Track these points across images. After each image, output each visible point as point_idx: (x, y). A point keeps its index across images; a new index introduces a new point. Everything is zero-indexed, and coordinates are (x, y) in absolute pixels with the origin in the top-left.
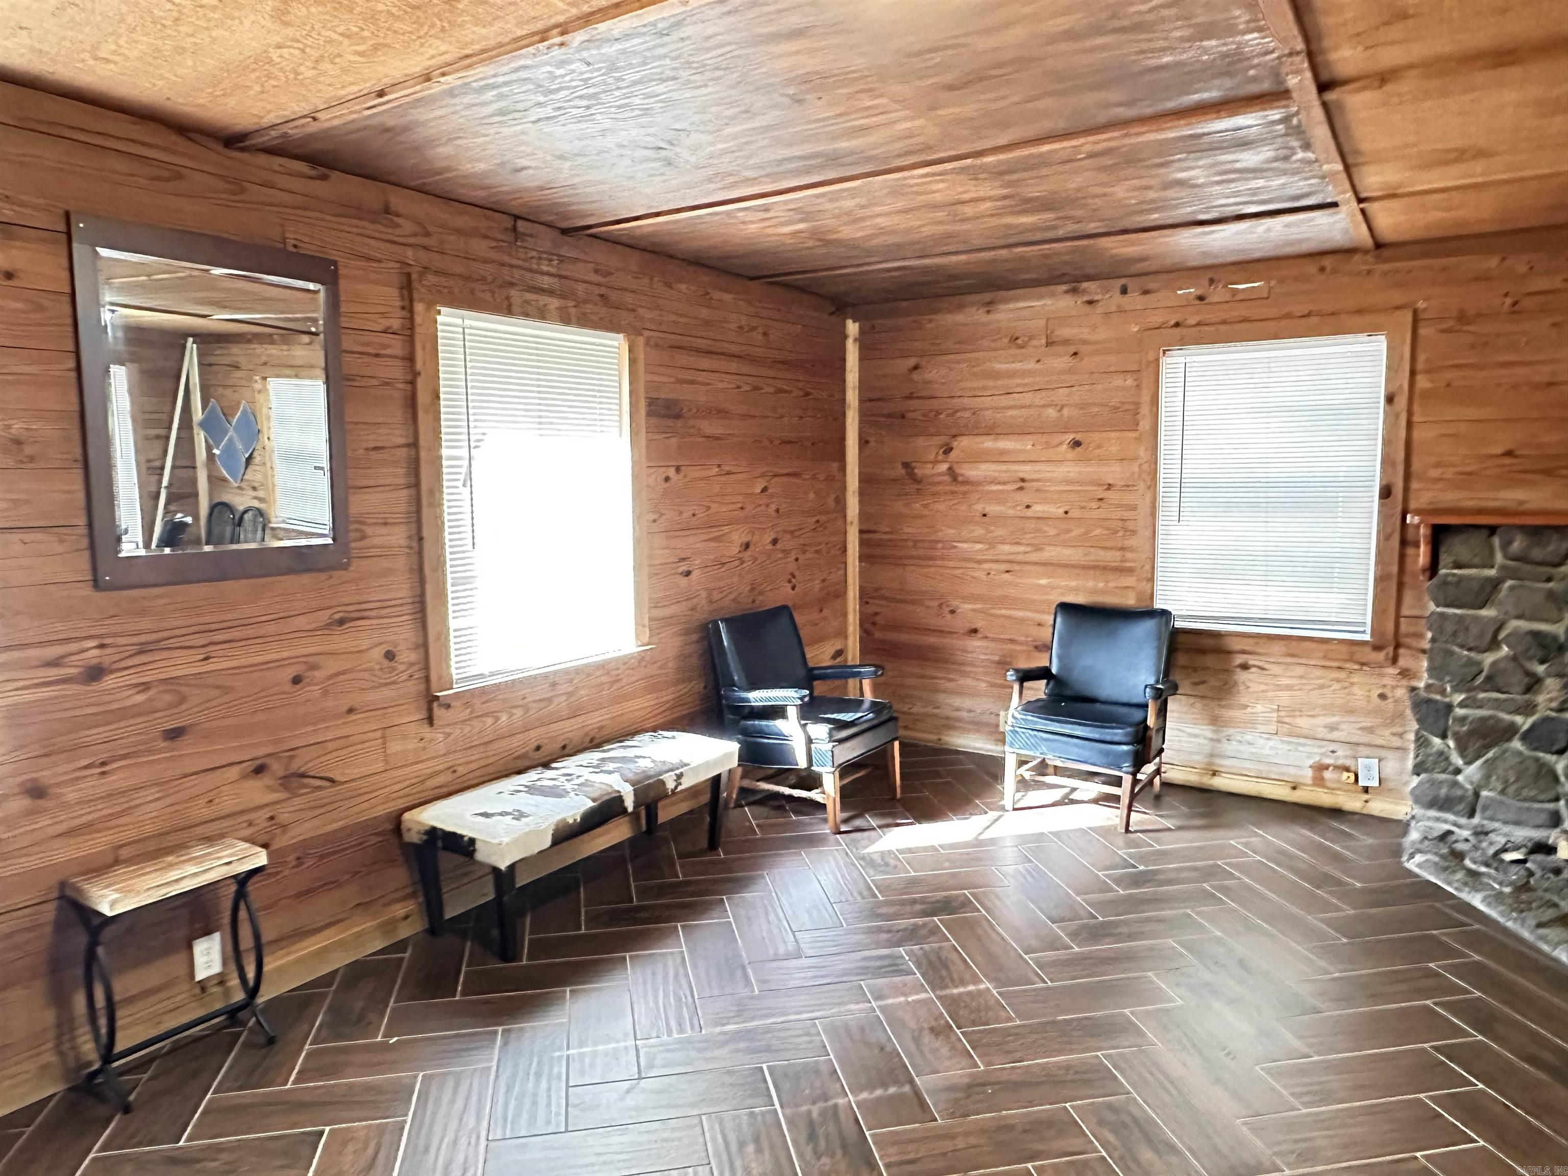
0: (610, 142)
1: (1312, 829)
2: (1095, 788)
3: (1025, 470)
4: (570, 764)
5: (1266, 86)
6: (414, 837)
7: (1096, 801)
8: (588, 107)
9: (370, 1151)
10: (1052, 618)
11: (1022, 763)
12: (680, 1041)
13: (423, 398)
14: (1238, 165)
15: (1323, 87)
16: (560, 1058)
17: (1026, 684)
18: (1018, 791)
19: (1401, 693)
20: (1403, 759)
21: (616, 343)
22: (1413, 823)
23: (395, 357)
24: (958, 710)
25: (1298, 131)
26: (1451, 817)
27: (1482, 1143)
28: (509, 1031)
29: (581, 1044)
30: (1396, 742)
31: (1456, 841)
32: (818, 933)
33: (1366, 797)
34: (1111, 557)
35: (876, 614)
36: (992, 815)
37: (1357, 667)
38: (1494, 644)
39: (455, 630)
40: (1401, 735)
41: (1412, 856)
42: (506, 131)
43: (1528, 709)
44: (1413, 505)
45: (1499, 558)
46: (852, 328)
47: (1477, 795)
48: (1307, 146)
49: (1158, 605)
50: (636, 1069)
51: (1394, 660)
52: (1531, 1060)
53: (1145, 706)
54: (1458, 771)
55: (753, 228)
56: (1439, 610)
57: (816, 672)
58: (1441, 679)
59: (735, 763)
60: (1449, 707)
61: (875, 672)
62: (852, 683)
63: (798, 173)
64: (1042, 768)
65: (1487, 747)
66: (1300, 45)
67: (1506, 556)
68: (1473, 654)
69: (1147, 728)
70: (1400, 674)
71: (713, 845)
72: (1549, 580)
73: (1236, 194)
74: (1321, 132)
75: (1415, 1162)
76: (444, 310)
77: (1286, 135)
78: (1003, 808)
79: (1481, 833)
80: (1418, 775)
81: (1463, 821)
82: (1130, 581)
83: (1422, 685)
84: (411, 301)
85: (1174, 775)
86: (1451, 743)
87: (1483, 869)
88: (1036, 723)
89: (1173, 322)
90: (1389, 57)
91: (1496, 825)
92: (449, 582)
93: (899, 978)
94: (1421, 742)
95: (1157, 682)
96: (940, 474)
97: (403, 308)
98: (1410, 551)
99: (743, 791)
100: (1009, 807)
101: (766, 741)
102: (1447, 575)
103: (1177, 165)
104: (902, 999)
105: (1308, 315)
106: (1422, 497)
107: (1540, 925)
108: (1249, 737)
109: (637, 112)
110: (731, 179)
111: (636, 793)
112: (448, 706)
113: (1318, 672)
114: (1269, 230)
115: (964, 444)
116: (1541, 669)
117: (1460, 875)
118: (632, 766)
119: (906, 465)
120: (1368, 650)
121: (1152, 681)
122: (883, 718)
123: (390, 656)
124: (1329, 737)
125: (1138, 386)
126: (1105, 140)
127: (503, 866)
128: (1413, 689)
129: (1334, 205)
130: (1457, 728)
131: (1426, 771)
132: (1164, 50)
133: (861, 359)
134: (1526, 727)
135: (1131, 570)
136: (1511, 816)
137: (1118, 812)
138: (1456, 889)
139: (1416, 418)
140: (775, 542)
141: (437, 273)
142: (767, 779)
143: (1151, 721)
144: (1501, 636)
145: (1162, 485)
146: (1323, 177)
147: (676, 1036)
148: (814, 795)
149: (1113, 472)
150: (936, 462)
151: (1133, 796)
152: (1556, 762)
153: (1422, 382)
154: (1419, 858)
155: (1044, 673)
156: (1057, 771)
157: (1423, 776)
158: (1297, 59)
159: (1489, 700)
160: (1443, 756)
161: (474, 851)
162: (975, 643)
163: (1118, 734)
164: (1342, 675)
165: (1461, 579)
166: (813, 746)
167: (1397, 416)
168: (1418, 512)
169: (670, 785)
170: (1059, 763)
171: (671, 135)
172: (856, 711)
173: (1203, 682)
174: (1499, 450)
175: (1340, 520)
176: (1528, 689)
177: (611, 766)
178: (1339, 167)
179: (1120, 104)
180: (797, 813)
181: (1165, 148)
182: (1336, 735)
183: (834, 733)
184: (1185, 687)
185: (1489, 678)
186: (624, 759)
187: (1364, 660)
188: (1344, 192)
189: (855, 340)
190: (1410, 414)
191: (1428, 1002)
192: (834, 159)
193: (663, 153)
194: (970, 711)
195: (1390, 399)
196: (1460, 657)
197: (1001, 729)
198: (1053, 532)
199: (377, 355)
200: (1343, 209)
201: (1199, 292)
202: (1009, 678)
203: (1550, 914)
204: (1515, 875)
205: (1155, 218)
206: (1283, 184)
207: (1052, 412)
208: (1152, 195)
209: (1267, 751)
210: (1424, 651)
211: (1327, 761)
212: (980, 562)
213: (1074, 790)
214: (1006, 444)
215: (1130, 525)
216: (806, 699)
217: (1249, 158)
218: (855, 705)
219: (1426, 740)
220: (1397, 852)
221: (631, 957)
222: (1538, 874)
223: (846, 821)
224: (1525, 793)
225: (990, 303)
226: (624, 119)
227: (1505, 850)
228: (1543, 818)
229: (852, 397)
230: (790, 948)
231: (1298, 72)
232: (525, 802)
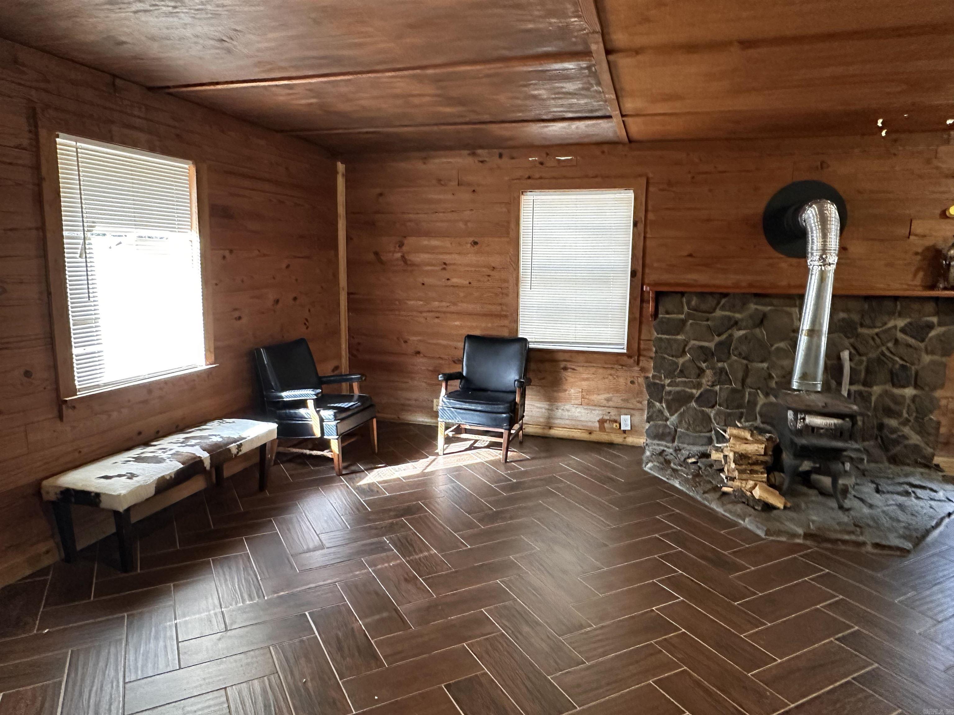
0: (188, 32)
1: (600, 454)
2: (488, 439)
3: (447, 258)
4: (165, 443)
5: (580, 48)
6: (52, 497)
7: (488, 447)
8: (175, 7)
9: (38, 704)
10: (463, 344)
11: (447, 428)
12: (251, 606)
13: (47, 196)
14: (564, 90)
15: (608, 52)
16: (170, 626)
17: (450, 382)
18: (445, 444)
19: (641, 380)
20: (642, 415)
21: (187, 166)
22: (647, 448)
23: (24, 166)
24: (409, 400)
25: (595, 75)
26: (664, 443)
27: (682, 598)
28: (132, 615)
29: (184, 616)
30: (639, 406)
31: (667, 455)
32: (332, 534)
33: (625, 435)
34: (496, 309)
35: (359, 344)
36: (431, 458)
37: (620, 367)
38: (683, 353)
39: (77, 356)
40: (640, 402)
41: (647, 463)
42: (113, 16)
43: (698, 386)
44: (646, 281)
45: (686, 308)
46: (341, 167)
47: (676, 431)
48: (599, 84)
49: (520, 336)
50: (223, 626)
51: (638, 364)
52: (703, 558)
53: (514, 392)
54: (667, 419)
55: (281, 98)
56: (660, 336)
57: (324, 379)
58: (659, 372)
59: (275, 436)
60: (663, 386)
61: (361, 378)
62: (345, 385)
63: (311, 67)
64: (459, 430)
65: (680, 407)
66: (598, 28)
67: (689, 308)
68: (674, 359)
69: (516, 403)
70: (640, 370)
71: (262, 487)
72: (708, 320)
73: (562, 106)
74: (606, 77)
75: (653, 614)
76: (61, 134)
77: (588, 76)
78: (437, 454)
79: (678, 450)
80: (649, 422)
81: (670, 445)
82: (506, 322)
83: (651, 375)
84: (36, 126)
85: (529, 430)
86: (664, 405)
87: (679, 468)
88: (456, 404)
89: (527, 176)
90: (640, 41)
91: (685, 446)
92: (71, 322)
93: (385, 554)
94: (650, 405)
95: (520, 378)
96: (397, 259)
97: (30, 131)
98: (645, 305)
99: (278, 454)
100: (441, 453)
101: (294, 422)
102: (662, 318)
103: (532, 86)
104: (386, 565)
105: (596, 177)
106: (652, 277)
107: (705, 492)
108: (567, 407)
109: (210, 15)
110: (269, 67)
111: (211, 457)
112: (74, 407)
113: (601, 371)
114: (577, 128)
115: (411, 241)
116: (704, 365)
117: (669, 472)
118: (206, 441)
119: (376, 254)
120: (625, 358)
121: (517, 378)
122: (367, 405)
123: (28, 374)
124: (607, 405)
125: (509, 212)
126: (494, 68)
127: (121, 510)
128: (647, 378)
129: (610, 117)
130: (667, 397)
131: (653, 420)
132: (530, 21)
133: (347, 188)
134: (697, 395)
135: (506, 316)
136: (691, 441)
137: (502, 452)
138: (668, 479)
139: (648, 235)
140: (295, 299)
141: (56, 109)
142: (294, 446)
143: (518, 399)
144: (687, 349)
145: (521, 268)
146: (606, 101)
147: (248, 602)
148: (326, 453)
149: (496, 260)
150: (394, 252)
151: (509, 442)
152: (711, 412)
153: (651, 216)
154: (650, 465)
155: (458, 376)
156: (467, 431)
157: (651, 423)
158: (596, 36)
159: (682, 382)
160: (661, 412)
161: (100, 501)
162: (419, 360)
163: (501, 407)
164: (613, 372)
165: (668, 319)
166: (324, 423)
167: (639, 234)
168: (648, 285)
169: (234, 451)
170: (468, 427)
171: (232, 33)
172: (350, 402)
173: (544, 378)
174: (686, 253)
175: (611, 288)
176: (699, 376)
177: (193, 442)
178: (613, 96)
179: (504, 48)
180: (314, 466)
181: (527, 76)
182: (611, 404)
183: (338, 415)
184: (535, 381)
185: (681, 371)
186: (201, 437)
187: (623, 363)
188: (616, 111)
189: (343, 175)
190: (645, 233)
191: (657, 536)
192: (338, 60)
193: (226, 44)
194: (416, 400)
195: (635, 224)
196: (669, 360)
197: (435, 409)
198: (462, 295)
199: (10, 164)
200: (614, 120)
201: (541, 160)
202: (440, 379)
203: (709, 486)
204: (693, 468)
205: (520, 115)
206: (586, 103)
207: (461, 225)
208: (519, 102)
209: (577, 414)
210: (651, 358)
211: (607, 417)
212: (421, 312)
213: (476, 441)
214: (435, 242)
215: (505, 291)
216: (320, 395)
217: (570, 87)
218: (349, 398)
219: (653, 403)
220: (640, 463)
221: (213, 560)
222: (703, 468)
223: (345, 468)
224: (698, 429)
225: (425, 158)
226: (199, 19)
227: (689, 457)
228: (705, 440)
229: (341, 210)
230: (316, 543)
231: (597, 43)
232: (134, 467)
